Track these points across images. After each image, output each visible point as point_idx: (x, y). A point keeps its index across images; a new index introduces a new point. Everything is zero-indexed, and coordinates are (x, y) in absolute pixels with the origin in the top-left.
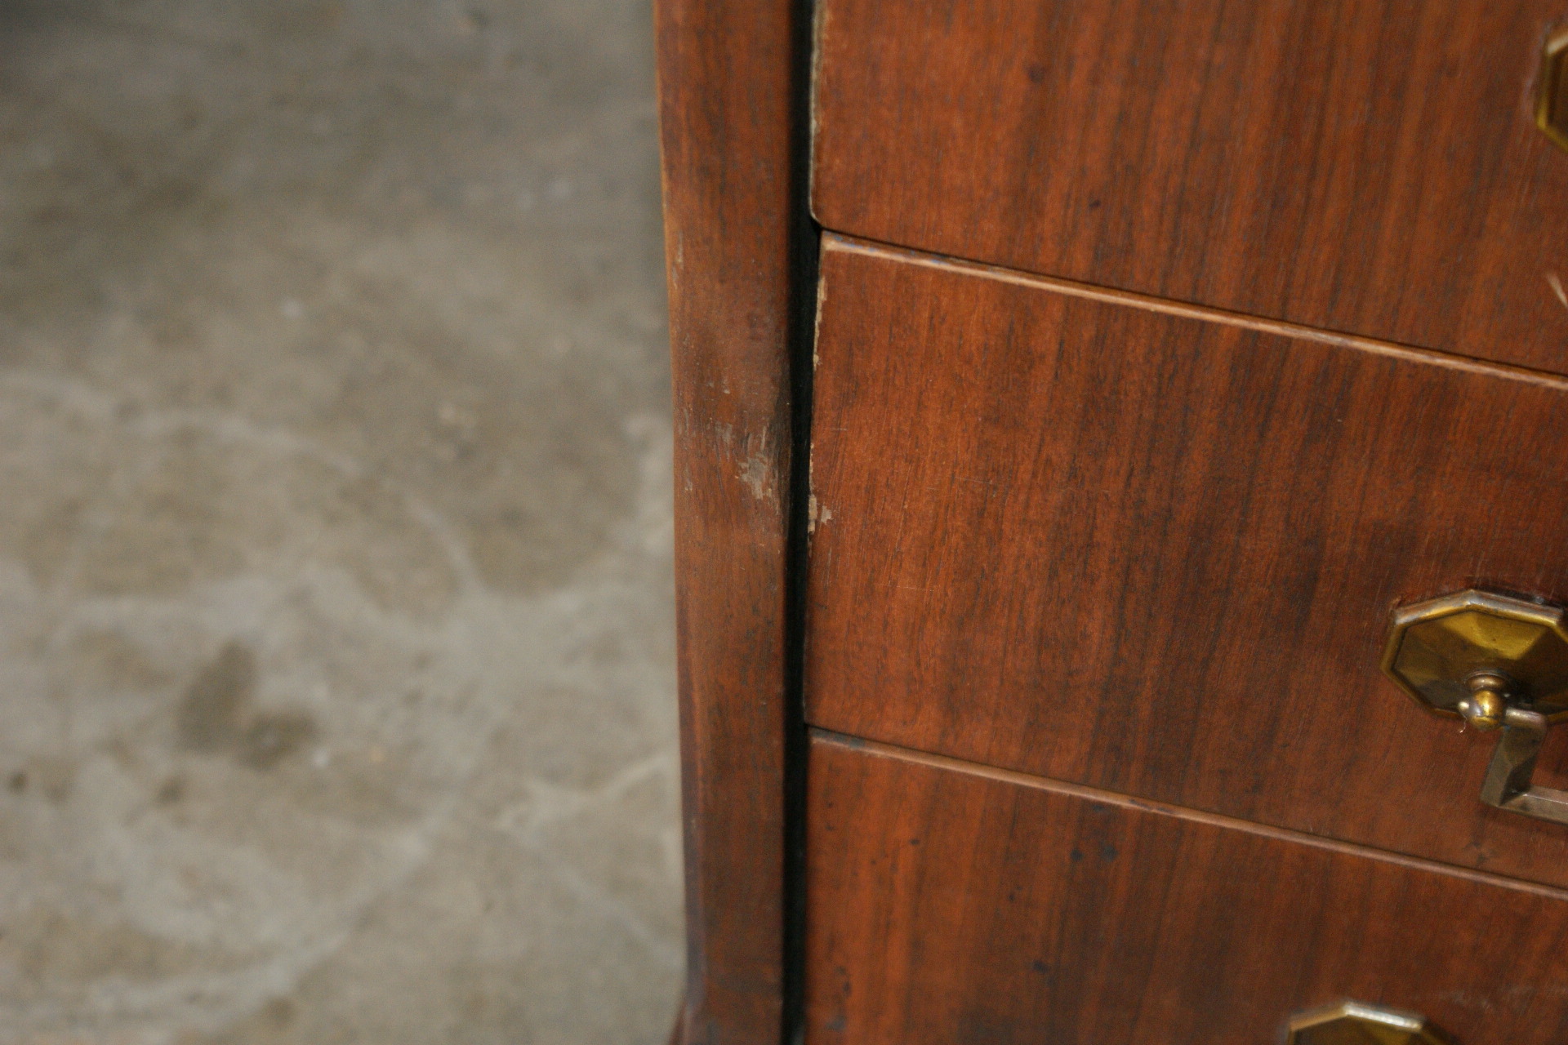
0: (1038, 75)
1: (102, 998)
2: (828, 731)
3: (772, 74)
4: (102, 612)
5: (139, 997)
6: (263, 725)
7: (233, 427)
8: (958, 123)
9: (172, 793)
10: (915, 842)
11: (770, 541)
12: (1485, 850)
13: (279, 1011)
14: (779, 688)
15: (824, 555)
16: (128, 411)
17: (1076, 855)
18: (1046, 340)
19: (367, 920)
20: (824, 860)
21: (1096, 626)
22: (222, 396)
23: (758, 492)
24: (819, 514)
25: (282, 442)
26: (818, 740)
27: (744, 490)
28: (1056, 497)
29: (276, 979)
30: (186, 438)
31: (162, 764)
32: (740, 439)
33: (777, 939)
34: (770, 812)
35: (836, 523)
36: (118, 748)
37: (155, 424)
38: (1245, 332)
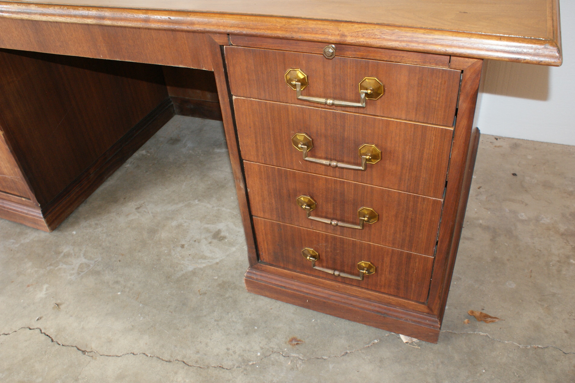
0: (256, 143)
1: (199, 261)
2: (255, 216)
3: (235, 143)
4: (206, 226)
5: (203, 261)
6: (221, 237)
7: (224, 209)
8: (251, 148)
9: (210, 243)
10: (264, 229)
11: (244, 192)
12: (313, 226)
13: (217, 263)
14: (248, 210)
15: (249, 194)
16: (213, 207)
17: (278, 230)
18: (262, 170)
19: (228, 256)
20: (257, 232)
21: (273, 201)
22: (223, 206)
23: (242, 187)
24: (249, 190)
25: (229, 210)
26: (253, 217)
27: (241, 187)
28: (267, 187)
29: (218, 261)
30: (219, 210)
31: (210, 240)
32: (240, 181)
33: (253, 242)
34: (250, 225)
35: (250, 191)
36: (206, 239)
37: (215, 208)
38: (278, 168)
